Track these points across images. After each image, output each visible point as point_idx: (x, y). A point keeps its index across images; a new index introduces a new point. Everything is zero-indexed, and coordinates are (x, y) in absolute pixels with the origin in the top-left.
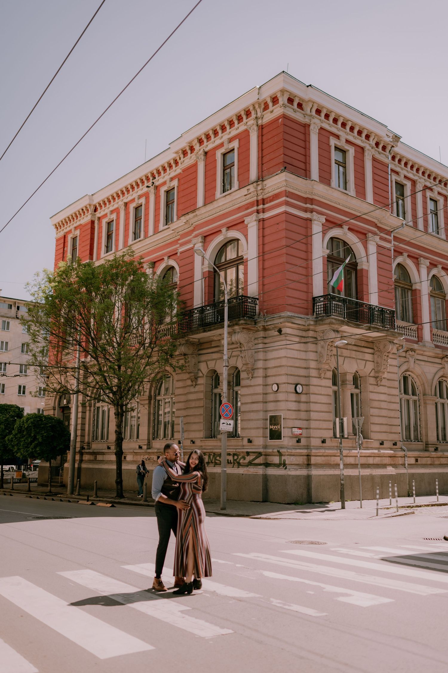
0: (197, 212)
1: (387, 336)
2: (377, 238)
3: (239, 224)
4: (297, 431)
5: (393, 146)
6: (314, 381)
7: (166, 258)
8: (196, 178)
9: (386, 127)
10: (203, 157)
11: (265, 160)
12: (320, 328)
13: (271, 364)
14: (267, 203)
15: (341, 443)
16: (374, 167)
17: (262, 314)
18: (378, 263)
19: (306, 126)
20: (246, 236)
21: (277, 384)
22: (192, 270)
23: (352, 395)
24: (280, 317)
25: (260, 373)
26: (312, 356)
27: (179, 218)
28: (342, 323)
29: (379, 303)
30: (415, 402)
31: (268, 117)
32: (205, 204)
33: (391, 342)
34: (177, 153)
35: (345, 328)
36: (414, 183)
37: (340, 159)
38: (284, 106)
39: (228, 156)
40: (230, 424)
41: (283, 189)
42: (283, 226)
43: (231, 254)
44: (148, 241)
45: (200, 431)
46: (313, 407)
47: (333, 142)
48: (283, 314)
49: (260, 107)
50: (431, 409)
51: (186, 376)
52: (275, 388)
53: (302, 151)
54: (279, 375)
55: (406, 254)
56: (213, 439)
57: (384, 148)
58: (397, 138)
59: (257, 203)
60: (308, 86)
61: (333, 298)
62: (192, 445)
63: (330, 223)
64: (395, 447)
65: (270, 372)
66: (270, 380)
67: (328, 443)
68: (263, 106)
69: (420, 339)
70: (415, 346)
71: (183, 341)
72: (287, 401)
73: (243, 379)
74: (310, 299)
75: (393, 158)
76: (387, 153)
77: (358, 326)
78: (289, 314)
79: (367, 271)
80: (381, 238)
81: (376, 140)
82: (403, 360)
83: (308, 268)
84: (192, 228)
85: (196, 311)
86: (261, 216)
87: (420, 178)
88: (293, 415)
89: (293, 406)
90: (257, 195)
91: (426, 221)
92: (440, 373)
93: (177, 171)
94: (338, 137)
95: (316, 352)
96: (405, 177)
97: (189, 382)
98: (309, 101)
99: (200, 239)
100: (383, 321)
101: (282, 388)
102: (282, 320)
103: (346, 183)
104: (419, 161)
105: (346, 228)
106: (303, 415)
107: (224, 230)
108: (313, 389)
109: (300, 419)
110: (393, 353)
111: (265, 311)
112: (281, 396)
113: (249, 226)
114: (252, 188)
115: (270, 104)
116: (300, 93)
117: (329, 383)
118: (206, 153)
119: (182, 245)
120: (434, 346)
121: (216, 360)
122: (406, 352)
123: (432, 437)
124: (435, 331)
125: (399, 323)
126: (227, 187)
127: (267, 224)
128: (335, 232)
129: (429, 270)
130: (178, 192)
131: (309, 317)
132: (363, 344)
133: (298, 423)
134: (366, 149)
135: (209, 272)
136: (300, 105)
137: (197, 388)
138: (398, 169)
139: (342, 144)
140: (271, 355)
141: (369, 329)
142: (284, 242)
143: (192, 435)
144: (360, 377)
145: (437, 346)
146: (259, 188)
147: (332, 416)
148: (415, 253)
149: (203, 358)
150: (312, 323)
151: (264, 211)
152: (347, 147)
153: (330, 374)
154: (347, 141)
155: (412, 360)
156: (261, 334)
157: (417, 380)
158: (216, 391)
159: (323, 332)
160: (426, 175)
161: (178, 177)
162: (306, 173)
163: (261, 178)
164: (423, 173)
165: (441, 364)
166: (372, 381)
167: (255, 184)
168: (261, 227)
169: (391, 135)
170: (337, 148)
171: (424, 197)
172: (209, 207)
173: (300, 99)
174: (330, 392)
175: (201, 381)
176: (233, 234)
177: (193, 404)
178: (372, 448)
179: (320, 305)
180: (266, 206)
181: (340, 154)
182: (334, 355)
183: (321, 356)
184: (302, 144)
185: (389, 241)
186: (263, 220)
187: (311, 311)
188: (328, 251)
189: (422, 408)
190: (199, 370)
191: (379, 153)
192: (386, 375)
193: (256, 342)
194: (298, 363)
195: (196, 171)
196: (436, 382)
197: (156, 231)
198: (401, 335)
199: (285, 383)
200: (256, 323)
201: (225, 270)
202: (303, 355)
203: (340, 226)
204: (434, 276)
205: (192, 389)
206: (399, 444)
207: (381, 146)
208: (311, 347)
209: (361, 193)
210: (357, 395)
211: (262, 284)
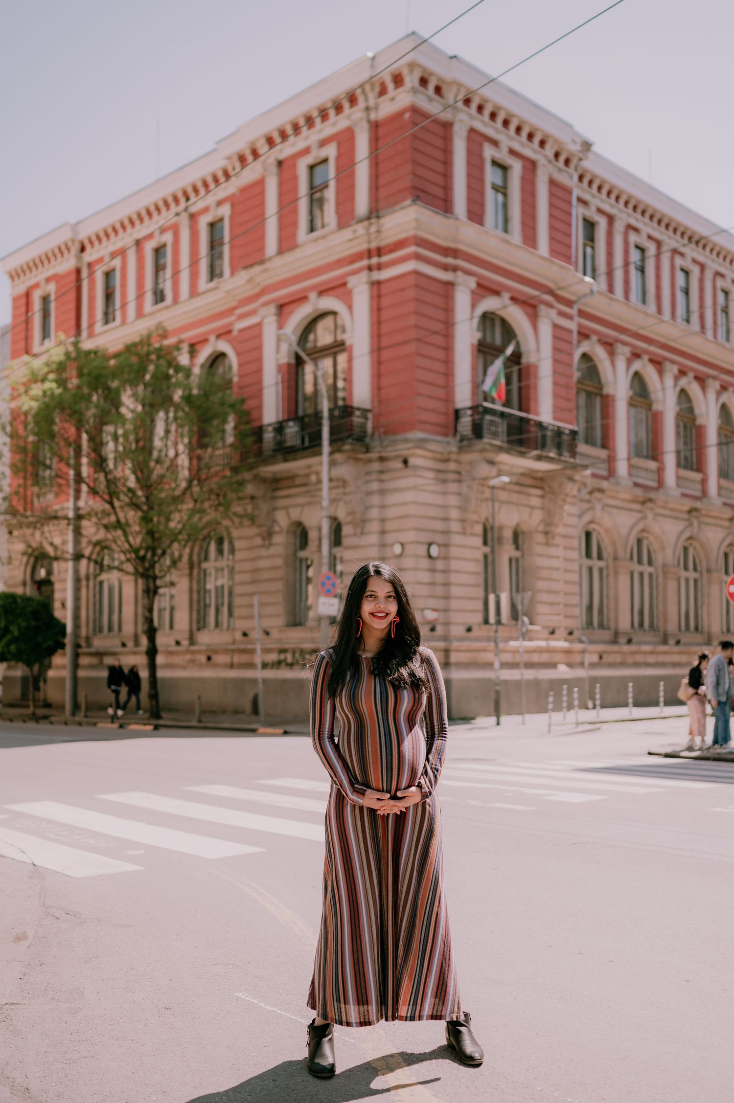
0: (268, 265)
1: (564, 469)
2: (553, 313)
3: (338, 288)
4: (430, 615)
5: (581, 159)
6: (456, 539)
7: (212, 338)
8: (262, 205)
9: (570, 126)
10: (274, 169)
11: (382, 180)
12: (467, 457)
13: (391, 513)
14: (385, 254)
15: (496, 631)
16: (551, 194)
17: (376, 435)
18: (554, 354)
19: (447, 126)
20: (350, 307)
21: (402, 545)
22: (259, 360)
23: (510, 560)
24: (406, 440)
25: (375, 526)
26: (453, 500)
27: (233, 272)
28: (500, 449)
29: (555, 418)
30: (601, 570)
31: (386, 108)
32: (281, 252)
33: (571, 479)
34: (229, 158)
35: (504, 457)
36: (611, 219)
37: (499, 182)
38: (414, 91)
39: (318, 170)
40: (333, 605)
41: (411, 233)
42: (411, 293)
43: (323, 336)
44: (180, 309)
45: (277, 616)
46: (454, 578)
47: (489, 152)
48: (411, 435)
49: (372, 89)
50: (624, 582)
51: (254, 531)
52: (398, 549)
53: (440, 167)
54: (405, 530)
55: (594, 338)
56: (299, 628)
57: (567, 162)
58: (587, 146)
59: (369, 254)
60: (451, 58)
61: (487, 411)
62: (265, 636)
63: (485, 289)
64: (571, 637)
65: (389, 526)
66: (389, 538)
67: (475, 632)
68: (377, 89)
69: (612, 473)
70: (605, 484)
71: (247, 475)
72: (416, 569)
73: (347, 536)
74: (451, 412)
75: (581, 178)
76: (571, 170)
77: (522, 454)
78: (420, 435)
79: (536, 367)
80: (561, 314)
81: (555, 148)
82: (586, 505)
83: (448, 362)
84: (257, 290)
85: (270, 429)
86: (377, 276)
87: (621, 211)
88: (424, 591)
89: (425, 577)
90: (369, 242)
91: (627, 282)
92: (640, 526)
93: (229, 189)
94: (495, 143)
95: (459, 494)
96: (600, 211)
97: (258, 541)
98: (455, 82)
99: (272, 309)
100: (559, 446)
101: (410, 549)
102: (409, 445)
103: (506, 221)
104: (621, 184)
105: (506, 296)
106: (439, 591)
107: (313, 296)
108: (454, 551)
109: (435, 597)
110: (574, 497)
111: (382, 430)
112: (407, 562)
113: (356, 291)
114: (360, 229)
115: (390, 86)
116: (440, 70)
117: (479, 541)
118: (280, 163)
119: (242, 317)
120: (630, 484)
121: (303, 505)
122: (591, 493)
123: (624, 623)
124: (635, 461)
125: (582, 448)
126: (318, 222)
127: (384, 289)
128: (490, 304)
129: (629, 362)
130: (232, 226)
131: (450, 439)
132: (529, 481)
133: (433, 603)
134: (539, 164)
135: (289, 365)
136: (438, 90)
137: (272, 550)
138: (586, 197)
139: (502, 155)
140: (392, 499)
141: (539, 458)
142: (412, 320)
143: (267, 623)
144: (523, 533)
145: (636, 485)
146: (373, 229)
147: (480, 592)
148: (608, 336)
149: (281, 503)
150: (454, 449)
151: (379, 267)
152: (510, 161)
153: (479, 529)
154: (512, 152)
155: (598, 507)
156: (376, 466)
157: (604, 536)
158: (302, 554)
159: (471, 463)
160: (631, 206)
161: (230, 199)
162: (445, 206)
163: (374, 213)
164: (626, 203)
165: (640, 511)
166: (540, 538)
167: (366, 223)
168: (375, 294)
169: (579, 140)
170: (495, 163)
171: (626, 243)
172: (289, 257)
173: (440, 79)
174: (479, 556)
175: (278, 539)
176: (328, 303)
177: (266, 575)
178: (538, 639)
179: (466, 422)
180: (385, 259)
181: (499, 172)
182: (487, 500)
183: (466, 500)
184: (439, 155)
185: (570, 317)
186: (379, 283)
187: (452, 430)
188: (478, 335)
189: (611, 579)
190: (275, 521)
191: (560, 170)
192: (560, 530)
193: (368, 478)
194: (432, 512)
195: (262, 193)
196: (632, 541)
197: (194, 292)
198: (585, 467)
199: (412, 542)
200: (368, 450)
201: (315, 361)
202: (439, 500)
203: (497, 293)
204: (637, 374)
205: (263, 552)
206: (577, 634)
207: (562, 159)
208: (453, 487)
209: (530, 239)
210: (517, 560)
211: (377, 388)
